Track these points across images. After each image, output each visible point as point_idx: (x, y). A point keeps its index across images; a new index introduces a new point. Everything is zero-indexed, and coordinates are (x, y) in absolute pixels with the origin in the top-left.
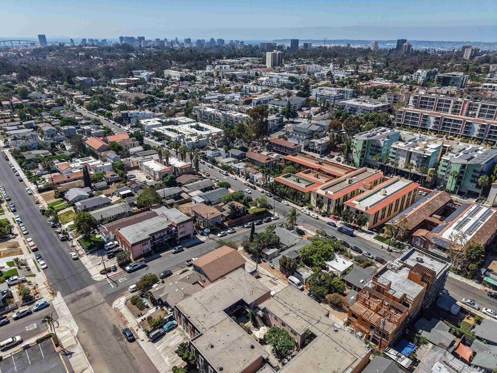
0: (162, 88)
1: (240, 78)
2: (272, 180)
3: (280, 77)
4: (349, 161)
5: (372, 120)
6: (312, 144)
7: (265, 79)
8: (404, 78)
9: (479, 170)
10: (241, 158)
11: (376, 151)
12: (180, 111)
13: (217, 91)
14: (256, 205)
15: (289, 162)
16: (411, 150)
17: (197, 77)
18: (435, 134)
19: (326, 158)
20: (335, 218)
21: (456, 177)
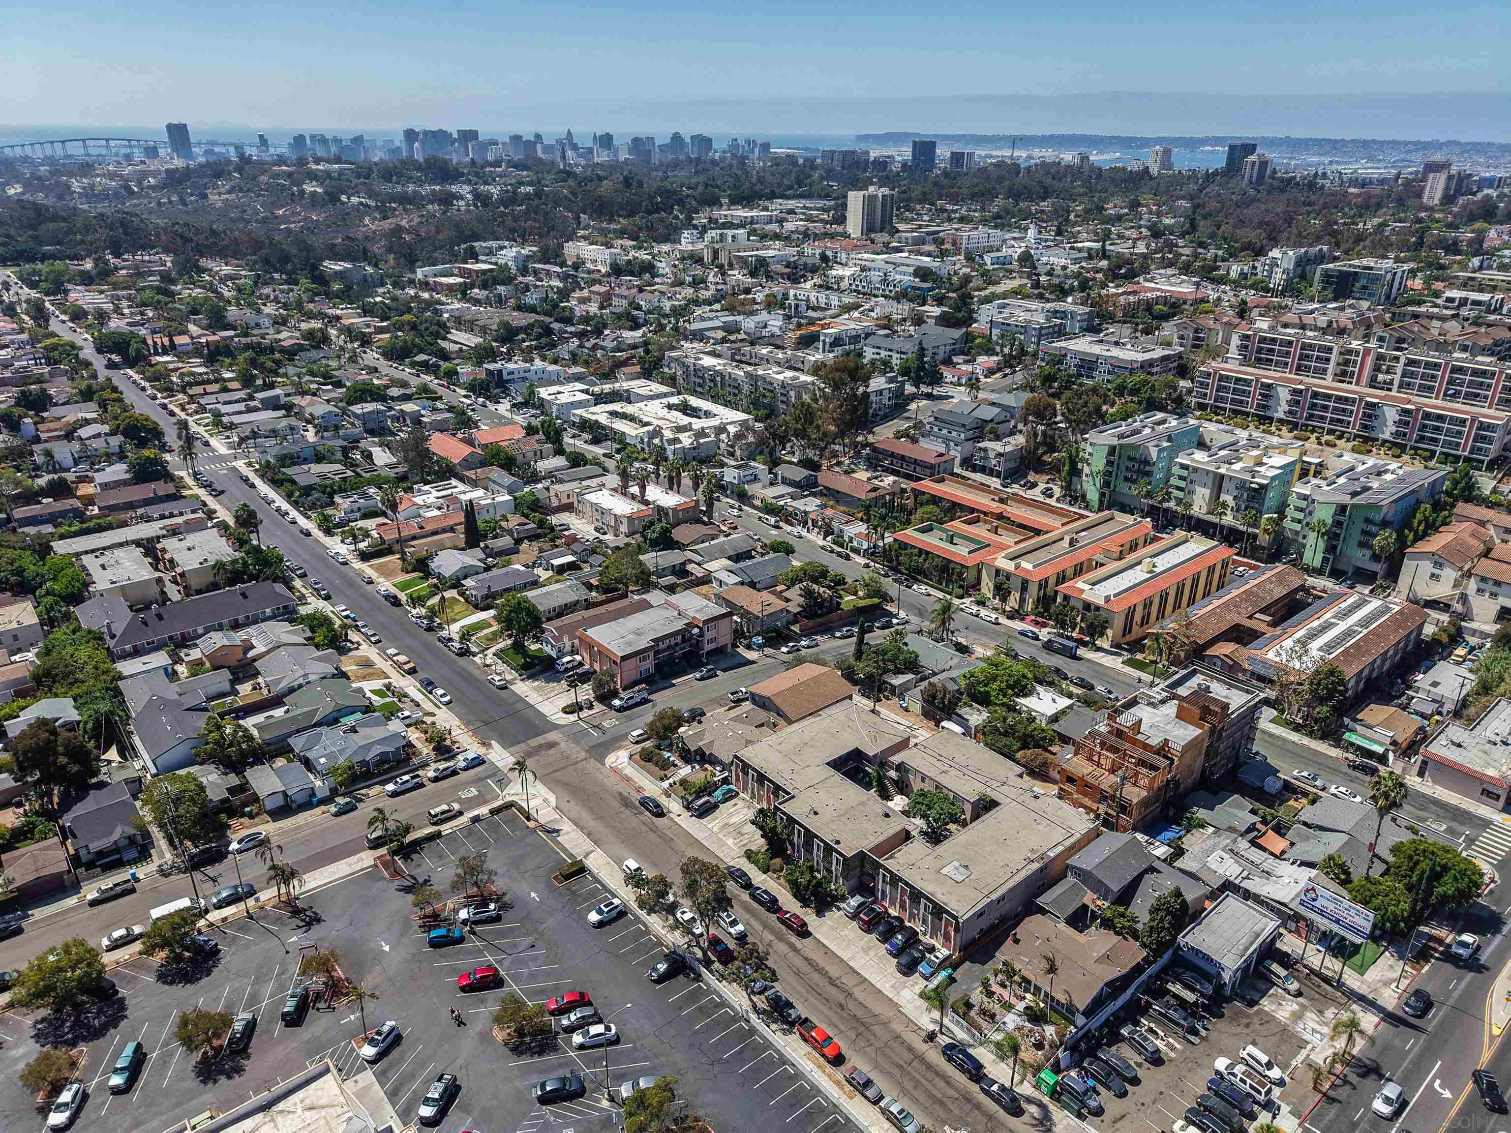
0: (564, 294)
1: (779, 268)
2: (889, 539)
3: (890, 268)
4: (1075, 496)
5: (1134, 392)
6: (982, 454)
7: (847, 272)
8: (1235, 270)
9: (1378, 518)
10: (806, 487)
11: (1139, 471)
12: (625, 363)
13: (717, 306)
14: (855, 593)
15: (926, 497)
16: (1222, 471)
17: (659, 265)
18: (1291, 431)
19: (1015, 489)
20: (1037, 623)
21: (1323, 534)
